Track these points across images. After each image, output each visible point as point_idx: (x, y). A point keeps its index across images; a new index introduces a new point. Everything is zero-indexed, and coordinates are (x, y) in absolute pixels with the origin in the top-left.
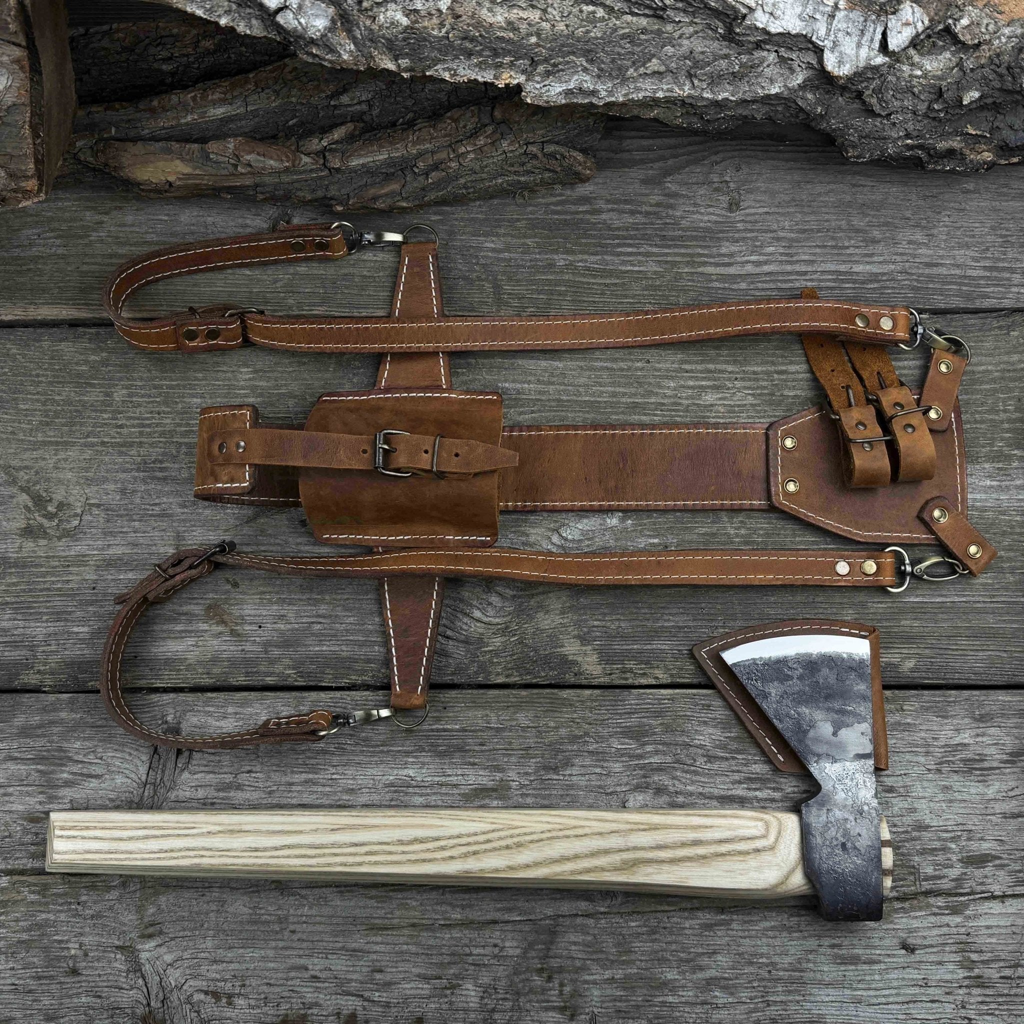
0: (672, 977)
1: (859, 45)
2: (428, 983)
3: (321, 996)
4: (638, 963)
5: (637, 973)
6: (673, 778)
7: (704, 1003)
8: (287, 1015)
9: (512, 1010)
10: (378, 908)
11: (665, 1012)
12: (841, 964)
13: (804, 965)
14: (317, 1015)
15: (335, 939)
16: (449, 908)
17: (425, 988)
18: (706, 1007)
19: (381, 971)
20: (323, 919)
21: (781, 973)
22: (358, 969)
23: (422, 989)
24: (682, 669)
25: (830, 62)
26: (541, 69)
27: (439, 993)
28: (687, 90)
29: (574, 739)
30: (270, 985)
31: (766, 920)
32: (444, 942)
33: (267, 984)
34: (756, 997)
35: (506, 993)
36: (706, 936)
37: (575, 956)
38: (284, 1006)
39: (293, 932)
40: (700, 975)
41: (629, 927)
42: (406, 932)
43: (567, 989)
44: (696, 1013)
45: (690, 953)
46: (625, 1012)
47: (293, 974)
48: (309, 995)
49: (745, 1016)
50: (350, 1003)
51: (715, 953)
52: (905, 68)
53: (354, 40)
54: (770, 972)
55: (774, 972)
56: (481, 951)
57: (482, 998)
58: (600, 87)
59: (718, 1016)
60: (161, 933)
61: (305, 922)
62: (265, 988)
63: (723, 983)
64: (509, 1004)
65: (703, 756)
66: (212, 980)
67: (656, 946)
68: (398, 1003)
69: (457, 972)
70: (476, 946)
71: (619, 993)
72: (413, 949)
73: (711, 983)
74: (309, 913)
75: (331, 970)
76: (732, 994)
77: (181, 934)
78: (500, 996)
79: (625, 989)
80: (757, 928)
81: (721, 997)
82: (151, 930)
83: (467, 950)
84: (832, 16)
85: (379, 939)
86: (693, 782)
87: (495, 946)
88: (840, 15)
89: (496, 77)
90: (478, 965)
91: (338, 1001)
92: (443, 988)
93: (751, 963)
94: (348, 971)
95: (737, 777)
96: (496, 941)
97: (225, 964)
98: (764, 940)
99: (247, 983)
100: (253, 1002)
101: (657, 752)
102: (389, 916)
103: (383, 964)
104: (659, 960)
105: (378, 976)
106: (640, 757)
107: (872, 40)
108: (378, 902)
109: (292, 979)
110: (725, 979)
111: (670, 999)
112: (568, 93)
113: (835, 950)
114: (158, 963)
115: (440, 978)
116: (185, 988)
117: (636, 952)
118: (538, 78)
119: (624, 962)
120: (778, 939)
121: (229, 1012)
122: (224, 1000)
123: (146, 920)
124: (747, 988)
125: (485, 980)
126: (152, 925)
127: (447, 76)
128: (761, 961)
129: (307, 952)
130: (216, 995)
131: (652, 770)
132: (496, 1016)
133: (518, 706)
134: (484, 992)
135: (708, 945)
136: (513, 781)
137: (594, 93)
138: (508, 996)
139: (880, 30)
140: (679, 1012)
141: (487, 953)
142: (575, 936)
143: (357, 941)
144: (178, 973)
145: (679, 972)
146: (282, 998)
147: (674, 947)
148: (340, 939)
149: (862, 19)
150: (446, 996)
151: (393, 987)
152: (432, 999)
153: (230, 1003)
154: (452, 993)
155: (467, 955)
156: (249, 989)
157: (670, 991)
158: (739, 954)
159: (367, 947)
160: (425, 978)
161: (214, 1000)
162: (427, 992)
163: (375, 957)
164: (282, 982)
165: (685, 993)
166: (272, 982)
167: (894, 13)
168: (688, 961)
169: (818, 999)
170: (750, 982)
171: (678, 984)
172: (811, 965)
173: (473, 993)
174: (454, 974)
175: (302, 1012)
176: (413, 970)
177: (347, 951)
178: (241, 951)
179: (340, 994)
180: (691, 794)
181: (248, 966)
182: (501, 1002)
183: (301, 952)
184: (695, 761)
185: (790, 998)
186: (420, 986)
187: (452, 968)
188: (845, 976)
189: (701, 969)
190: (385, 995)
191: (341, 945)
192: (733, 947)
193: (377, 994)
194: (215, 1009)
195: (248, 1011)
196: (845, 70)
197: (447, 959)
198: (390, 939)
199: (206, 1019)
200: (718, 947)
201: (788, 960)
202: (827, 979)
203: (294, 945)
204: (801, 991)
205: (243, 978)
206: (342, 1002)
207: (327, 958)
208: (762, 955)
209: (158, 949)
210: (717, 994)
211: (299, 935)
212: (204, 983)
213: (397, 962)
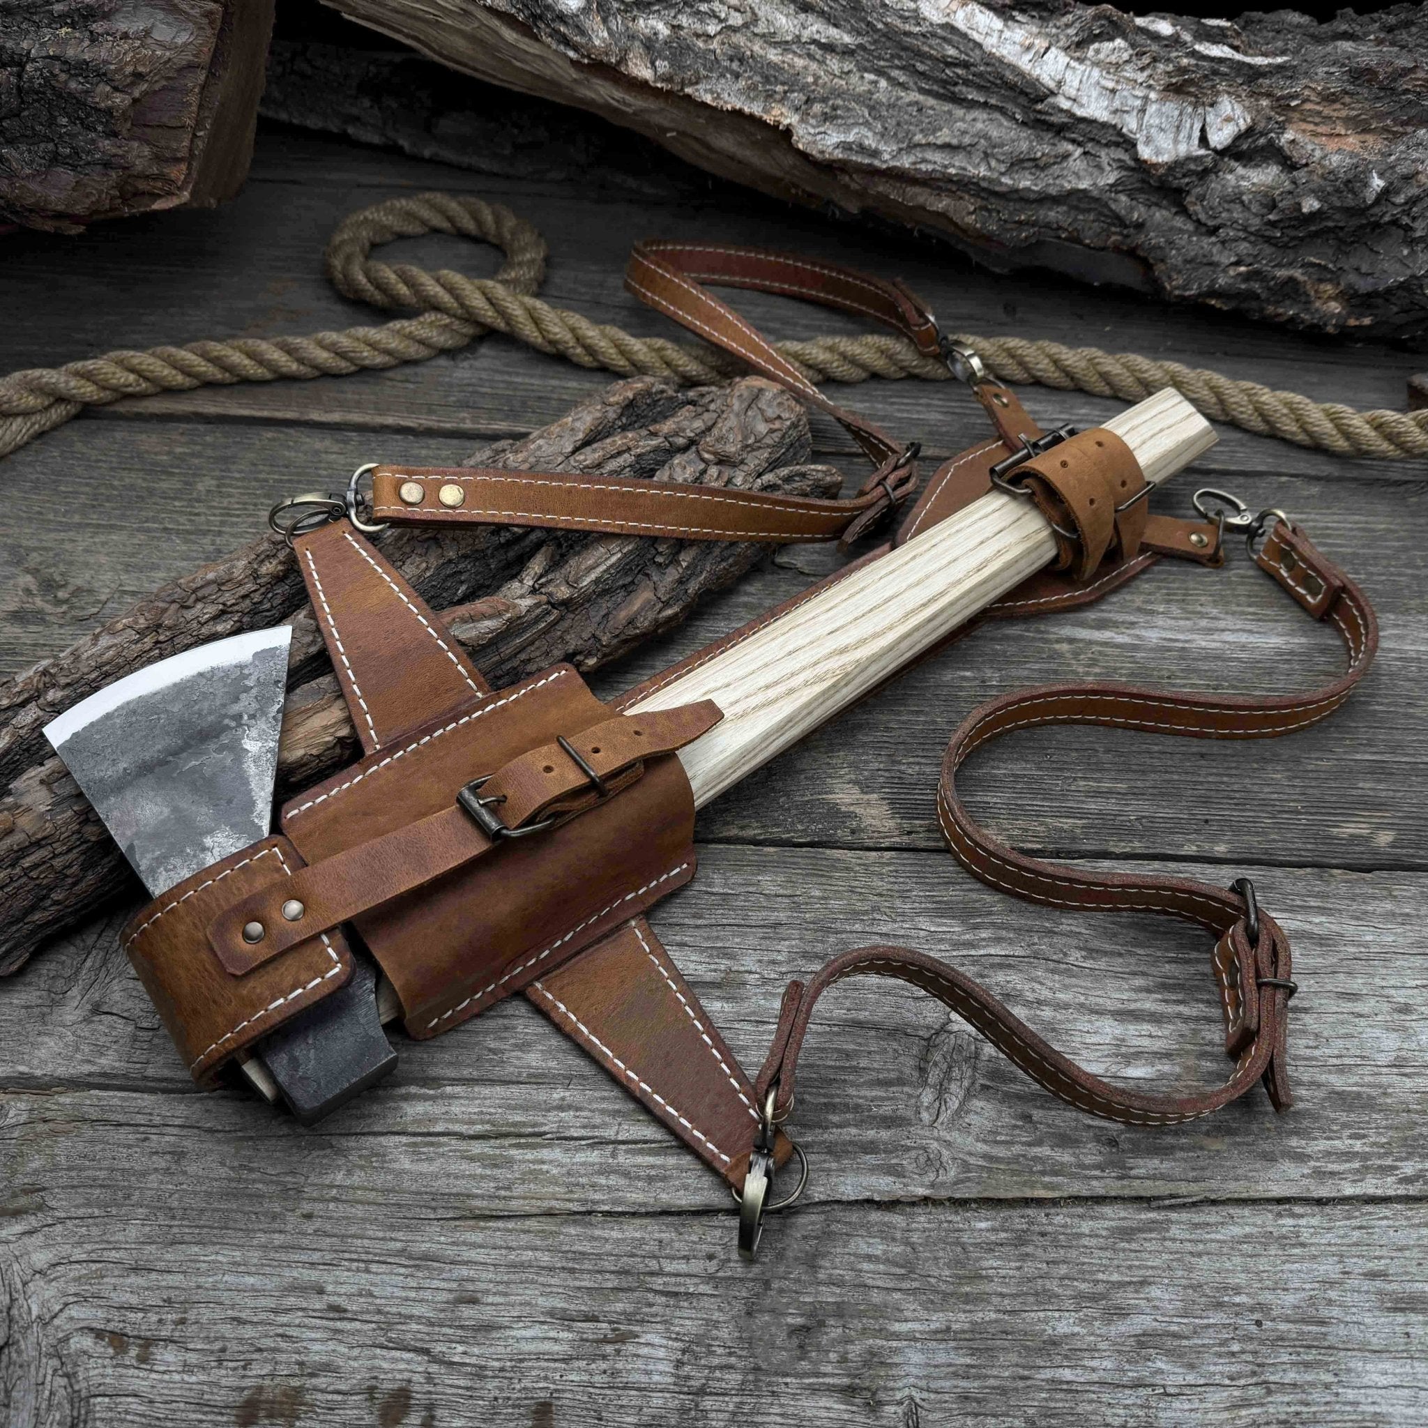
0: (1067, 1330)
1: (1176, 141)
2: (569, 1329)
3: (342, 1349)
4: (996, 1300)
5: (996, 1321)
6: (1032, 980)
7: (1137, 1385)
8: (260, 1389)
9: (741, 1391)
10: (483, 1177)
11: (1060, 1403)
12: (1396, 1310)
13: (1324, 1312)
14: (323, 1391)
15: (388, 1234)
16: (622, 1182)
17: (562, 1340)
18: (1143, 1392)
19: (474, 1301)
20: (372, 1196)
21: (1283, 1327)
22: (427, 1295)
23: (556, 1340)
24: (1026, 830)
25: (1145, 152)
26: (817, 108)
27: (591, 1350)
28: (983, 171)
29: (855, 915)
30: (239, 1321)
31: (1235, 1224)
32: (608, 1247)
33: (234, 1319)
34: (1240, 1375)
35: (730, 1354)
36: (1124, 1250)
37: (870, 1282)
38: (256, 1370)
39: (309, 1216)
40: (1123, 1327)
41: (973, 1230)
42: (532, 1224)
43: (855, 1350)
44: (1126, 1407)
45: (1097, 1282)
46: (978, 1401)
47: (291, 1301)
48: (317, 1347)
49: (1226, 1415)
50: (402, 1366)
51: (1144, 1283)
52: (1229, 177)
53: (609, 30)
54: (1259, 1323)
55: (1268, 1324)
56: (682, 1267)
57: (679, 1364)
58: (882, 147)
59: (1169, 1414)
60: (41, 1207)
61: (335, 1199)
62: (227, 1330)
63: (1170, 1343)
64: (734, 1378)
65: (1080, 949)
66: (119, 1308)
67: (1030, 1268)
68: (502, 1370)
69: (630, 1308)
70: (672, 1258)
71: (962, 1361)
72: (545, 1258)
73: (1145, 1342)
74: (348, 1182)
75: (371, 1295)
76: (1191, 1366)
77: (81, 1212)
78: (716, 1361)
79: (973, 1352)
80: (1219, 1237)
81: (1172, 1374)
82: (23, 1201)
83: (654, 1265)
84: (1143, 111)
85: (477, 1237)
86: (1066, 987)
87: (711, 1257)
88: (1152, 108)
89: (765, 110)
90: (676, 1294)
91: (377, 1362)
92: (597, 1341)
93: (1219, 1305)
94: (407, 1299)
95: (1139, 982)
96: (712, 1249)
97: (154, 1276)
98: (1237, 1260)
99: (191, 1316)
100: (192, 1358)
101: (998, 940)
102: (503, 1193)
103: (482, 1286)
104: (1037, 1294)
105: (467, 1312)
106: (970, 945)
107: (1190, 137)
108: (484, 1167)
109: (287, 1311)
110: (1175, 1336)
111: (1067, 1374)
112: (846, 146)
113: (1378, 1284)
114: (16, 1267)
115: (595, 1319)
116: (56, 1322)
117: (990, 1279)
118: (812, 121)
119: (967, 1298)
120: (1263, 1260)
121: (138, 1380)
122: (134, 1352)
123: (20, 1180)
124: (1220, 1355)
125: (688, 1324)
126: (26, 1192)
127: (708, 99)
128: (1237, 1299)
129: (328, 1257)
130: (118, 1340)
131: (992, 966)
132: (708, 1403)
133: (762, 867)
134: (684, 1352)
135: (1130, 1267)
136: (750, 972)
137: (875, 153)
138: (733, 1360)
139: (1198, 126)
140: (1091, 1401)
141: (695, 1271)
142: (869, 1245)
143: (432, 1240)
144: (50, 1291)
145: (1081, 1320)
146: (260, 1350)
147: (1063, 1270)
148: (400, 1235)
149: (1177, 113)
150: (604, 1357)
151: (495, 1334)
152: (576, 1364)
153: (143, 1359)
154: (618, 1352)
155: (652, 1274)
156: (191, 1330)
157: (1066, 1357)
158: (1191, 1286)
159: (450, 1252)
160: (566, 1319)
161: (111, 1351)
162: (566, 1348)
163: (464, 1272)
164: (263, 1316)
165: (1095, 1363)
166: (243, 1315)
167: (1212, 105)
168: (1094, 1298)
169: (1366, 1381)
170: (1224, 1343)
171: (1079, 1345)
172: (1336, 1312)
173: (661, 1353)
174: (624, 1313)
175: (295, 1383)
176: (541, 1300)
177: (410, 1257)
178: (196, 1249)
179: (382, 1347)
180: (1066, 1006)
181: (202, 1280)
182: (718, 1374)
183: (316, 1257)
184: (1065, 954)
185: (1309, 1377)
186: (552, 1334)
187: (620, 1300)
188: (1407, 1334)
189: (1123, 1313)
190: (476, 1350)
191: (399, 1245)
192: (1180, 1273)
193: (460, 1349)
194: (109, 1371)
195: (177, 1377)
196: (1165, 158)
197: (612, 1282)
198: (498, 1238)
199: (84, 1393)
200: (1150, 1272)
201: (1290, 1299)
202: (1375, 1340)
203: (305, 1242)
204: (1327, 1364)
205: (187, 1304)
206: (385, 1365)
207: (367, 1271)
208: (1237, 1290)
209: (26, 1239)
210: (1159, 1364)
211: (317, 1224)
212: (101, 1314)
213: (507, 1283)
